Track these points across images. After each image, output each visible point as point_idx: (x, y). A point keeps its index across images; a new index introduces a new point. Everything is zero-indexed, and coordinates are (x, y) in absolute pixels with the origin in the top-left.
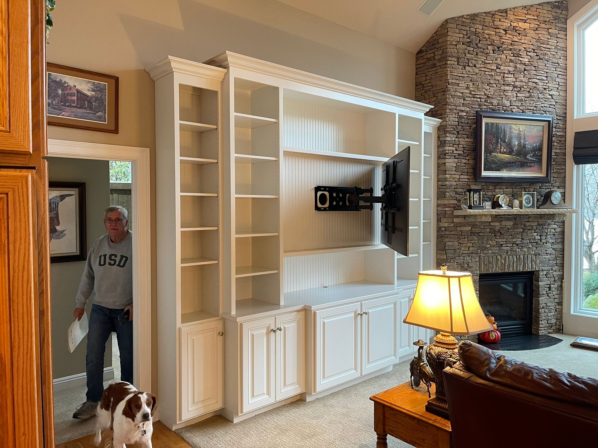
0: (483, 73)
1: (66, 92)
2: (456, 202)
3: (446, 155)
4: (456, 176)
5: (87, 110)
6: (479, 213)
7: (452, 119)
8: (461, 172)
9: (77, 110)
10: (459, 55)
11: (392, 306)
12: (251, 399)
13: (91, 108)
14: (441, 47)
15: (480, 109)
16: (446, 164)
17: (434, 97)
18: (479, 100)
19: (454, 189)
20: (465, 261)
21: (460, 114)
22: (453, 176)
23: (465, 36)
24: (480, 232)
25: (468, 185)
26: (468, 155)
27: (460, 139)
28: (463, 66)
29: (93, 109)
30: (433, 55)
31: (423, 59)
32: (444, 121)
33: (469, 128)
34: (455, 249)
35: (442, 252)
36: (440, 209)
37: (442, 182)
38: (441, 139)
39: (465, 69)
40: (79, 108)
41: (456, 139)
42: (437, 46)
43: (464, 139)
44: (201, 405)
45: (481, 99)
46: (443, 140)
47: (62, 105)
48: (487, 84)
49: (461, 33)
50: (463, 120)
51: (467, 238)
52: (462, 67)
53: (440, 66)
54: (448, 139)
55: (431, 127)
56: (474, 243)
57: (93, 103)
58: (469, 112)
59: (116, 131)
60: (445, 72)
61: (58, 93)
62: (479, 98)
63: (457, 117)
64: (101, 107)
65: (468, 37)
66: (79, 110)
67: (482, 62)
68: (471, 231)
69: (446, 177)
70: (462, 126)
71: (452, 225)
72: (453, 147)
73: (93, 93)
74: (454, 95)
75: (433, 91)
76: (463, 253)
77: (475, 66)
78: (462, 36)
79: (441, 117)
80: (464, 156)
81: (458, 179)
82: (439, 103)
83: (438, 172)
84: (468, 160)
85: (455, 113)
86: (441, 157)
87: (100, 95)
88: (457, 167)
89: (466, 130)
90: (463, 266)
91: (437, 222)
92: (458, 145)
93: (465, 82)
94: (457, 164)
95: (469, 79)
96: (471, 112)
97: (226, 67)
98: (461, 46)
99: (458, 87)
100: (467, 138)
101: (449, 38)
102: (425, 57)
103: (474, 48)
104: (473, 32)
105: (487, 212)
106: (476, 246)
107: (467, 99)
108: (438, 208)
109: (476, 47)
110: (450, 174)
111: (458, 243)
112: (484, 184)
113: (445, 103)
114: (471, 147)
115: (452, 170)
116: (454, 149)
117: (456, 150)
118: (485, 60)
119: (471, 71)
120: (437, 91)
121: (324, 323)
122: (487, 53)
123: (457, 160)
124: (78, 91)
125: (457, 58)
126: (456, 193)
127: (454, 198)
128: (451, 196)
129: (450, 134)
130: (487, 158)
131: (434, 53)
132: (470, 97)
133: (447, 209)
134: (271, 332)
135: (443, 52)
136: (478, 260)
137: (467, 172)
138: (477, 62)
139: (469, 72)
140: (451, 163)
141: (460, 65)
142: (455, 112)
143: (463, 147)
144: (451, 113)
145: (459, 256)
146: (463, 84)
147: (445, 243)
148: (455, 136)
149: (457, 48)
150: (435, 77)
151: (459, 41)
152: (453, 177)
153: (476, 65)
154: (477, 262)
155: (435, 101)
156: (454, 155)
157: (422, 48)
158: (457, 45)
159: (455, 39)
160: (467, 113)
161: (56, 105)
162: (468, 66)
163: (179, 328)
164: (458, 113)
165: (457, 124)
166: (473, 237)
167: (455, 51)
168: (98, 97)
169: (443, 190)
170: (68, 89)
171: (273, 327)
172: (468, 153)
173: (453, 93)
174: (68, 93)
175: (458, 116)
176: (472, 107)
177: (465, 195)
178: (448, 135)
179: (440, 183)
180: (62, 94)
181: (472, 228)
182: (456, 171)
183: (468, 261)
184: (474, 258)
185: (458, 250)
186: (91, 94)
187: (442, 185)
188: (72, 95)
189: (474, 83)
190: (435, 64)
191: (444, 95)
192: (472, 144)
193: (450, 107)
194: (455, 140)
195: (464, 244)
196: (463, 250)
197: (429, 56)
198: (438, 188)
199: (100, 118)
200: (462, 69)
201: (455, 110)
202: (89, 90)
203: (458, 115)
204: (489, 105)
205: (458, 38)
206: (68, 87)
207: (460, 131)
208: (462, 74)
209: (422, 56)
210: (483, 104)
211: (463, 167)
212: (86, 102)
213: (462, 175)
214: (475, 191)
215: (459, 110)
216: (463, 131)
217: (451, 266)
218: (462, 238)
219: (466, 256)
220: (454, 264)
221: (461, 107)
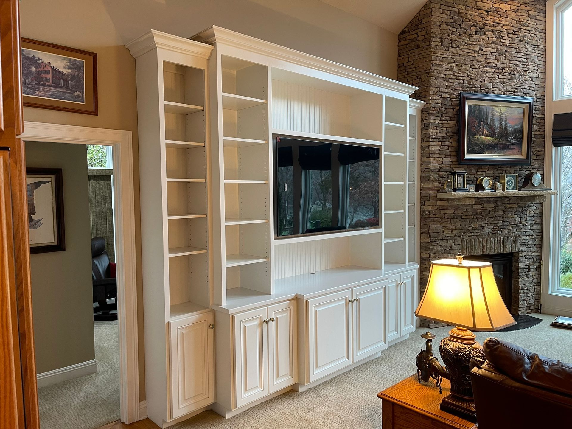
0: (466, 54)
1: (40, 69)
2: (440, 185)
3: (429, 138)
4: (439, 159)
5: (63, 89)
6: (463, 196)
7: (435, 101)
8: (444, 155)
9: (52, 89)
10: (443, 36)
11: (382, 291)
12: (244, 394)
13: (67, 88)
14: (425, 28)
15: (463, 91)
16: (430, 146)
17: (417, 79)
18: (462, 81)
19: (438, 172)
20: (448, 244)
21: (444, 96)
22: (437, 159)
23: (449, 17)
24: (463, 215)
25: (451, 168)
26: (451, 137)
27: (444, 121)
28: (447, 47)
29: (69, 88)
30: (416, 36)
31: (406, 40)
32: (428, 103)
33: (452, 110)
34: (439, 233)
35: (426, 235)
36: (423, 192)
37: (426, 165)
38: (425, 121)
39: (449, 51)
40: (54, 87)
41: (440, 121)
42: (420, 27)
43: (447, 121)
44: (192, 402)
45: (464, 81)
46: (427, 122)
47: (36, 84)
48: (470, 66)
49: (444, 13)
50: (446, 103)
51: (451, 221)
52: (445, 48)
53: (423, 47)
54: (432, 121)
55: (415, 109)
56: (457, 226)
57: (70, 82)
58: (452, 94)
59: (95, 112)
60: (429, 53)
61: (31, 71)
62: (462, 80)
63: (440, 99)
64: (79, 86)
65: (451, 17)
66: (54, 90)
67: (465, 43)
68: (454, 214)
69: (430, 160)
70: (446, 108)
71: (436, 208)
72: (437, 129)
73: (70, 71)
74: (438, 77)
75: (416, 73)
76: (446, 236)
77: (458, 47)
78: (445, 16)
79: (425, 99)
80: (447, 139)
81: (441, 162)
82: (423, 85)
83: (421, 155)
84: (452, 143)
85: (439, 95)
86: (425, 140)
87: (77, 73)
88: (440, 150)
89: (449, 113)
90: (446, 248)
91: (421, 205)
92: (442, 127)
93: (448, 64)
94: (440, 146)
95: (452, 61)
96: (454, 94)
97: (213, 44)
98: (444, 26)
99: (442, 69)
100: (450, 120)
101: (433, 18)
102: (408, 38)
103: (457, 29)
104: (456, 12)
105: (471, 195)
106: (459, 229)
107: (450, 80)
108: (421, 191)
109: (459, 28)
110: (433, 157)
111: (441, 226)
112: (466, 167)
113: (429, 85)
114: (453, 129)
115: (435, 153)
116: (438, 131)
117: (440, 132)
118: (468, 41)
119: (455, 52)
120: (420, 73)
121: (316, 311)
122: (470, 34)
123: (440, 143)
124: (53, 69)
125: (441, 39)
126: (440, 176)
127: (437, 181)
128: (435, 179)
129: (434, 116)
130: (469, 140)
131: (417, 34)
132: (453, 79)
133: (431, 192)
134: (264, 323)
135: (427, 32)
136: (460, 243)
137: (451, 155)
138: (460, 43)
139: (453, 53)
140: (434, 145)
141: (444, 46)
143: (447, 130)
144: (434, 96)
146: (446, 66)
147: (429, 226)
148: (439, 118)
149: (441, 29)
150: (418, 58)
151: (443, 22)
152: (437, 160)
153: (460, 46)
154: (460, 244)
155: (418, 83)
156: (438, 137)
157: (404, 29)
158: (441, 25)
159: (438, 19)
160: (450, 95)
161: (29, 84)
162: (452, 47)
163: (168, 322)
164: (442, 95)
165: (441, 106)
166: (456, 219)
167: (439, 32)
168: (74, 75)
169: (426, 173)
170: (42, 67)
171: (265, 318)
172: (451, 136)
173: (437, 75)
174: (42, 71)
176: (455, 89)
177: (448, 178)
178: (432, 117)
179: (423, 166)
180: (36, 71)
181: (455, 211)
182: (439, 154)
183: (451, 244)
184: (457, 241)
185: (441, 233)
186: (67, 71)
187: (425, 169)
188: (47, 72)
189: (457, 65)
190: (418, 45)
191: (428, 77)
192: (456, 126)
193: (433, 89)
194: (438, 123)
195: (448, 227)
196: (446, 233)
197: (412, 37)
198: (422, 171)
199: (77, 98)
200: (445, 50)
201: (439, 92)
202: (65, 68)
203: (442, 97)
204: (472, 87)
205: (442, 18)
206: (42, 64)
207: (444, 113)
208: (446, 55)
209: (405, 37)
210: (466, 86)
211: (446, 150)
212: (62, 81)
213: (445, 157)
214: (459, 174)
215: (443, 92)
216: (447, 113)
217: (434, 250)
218: (445, 221)
219: (449, 239)
220: (438, 247)
221: (444, 89)
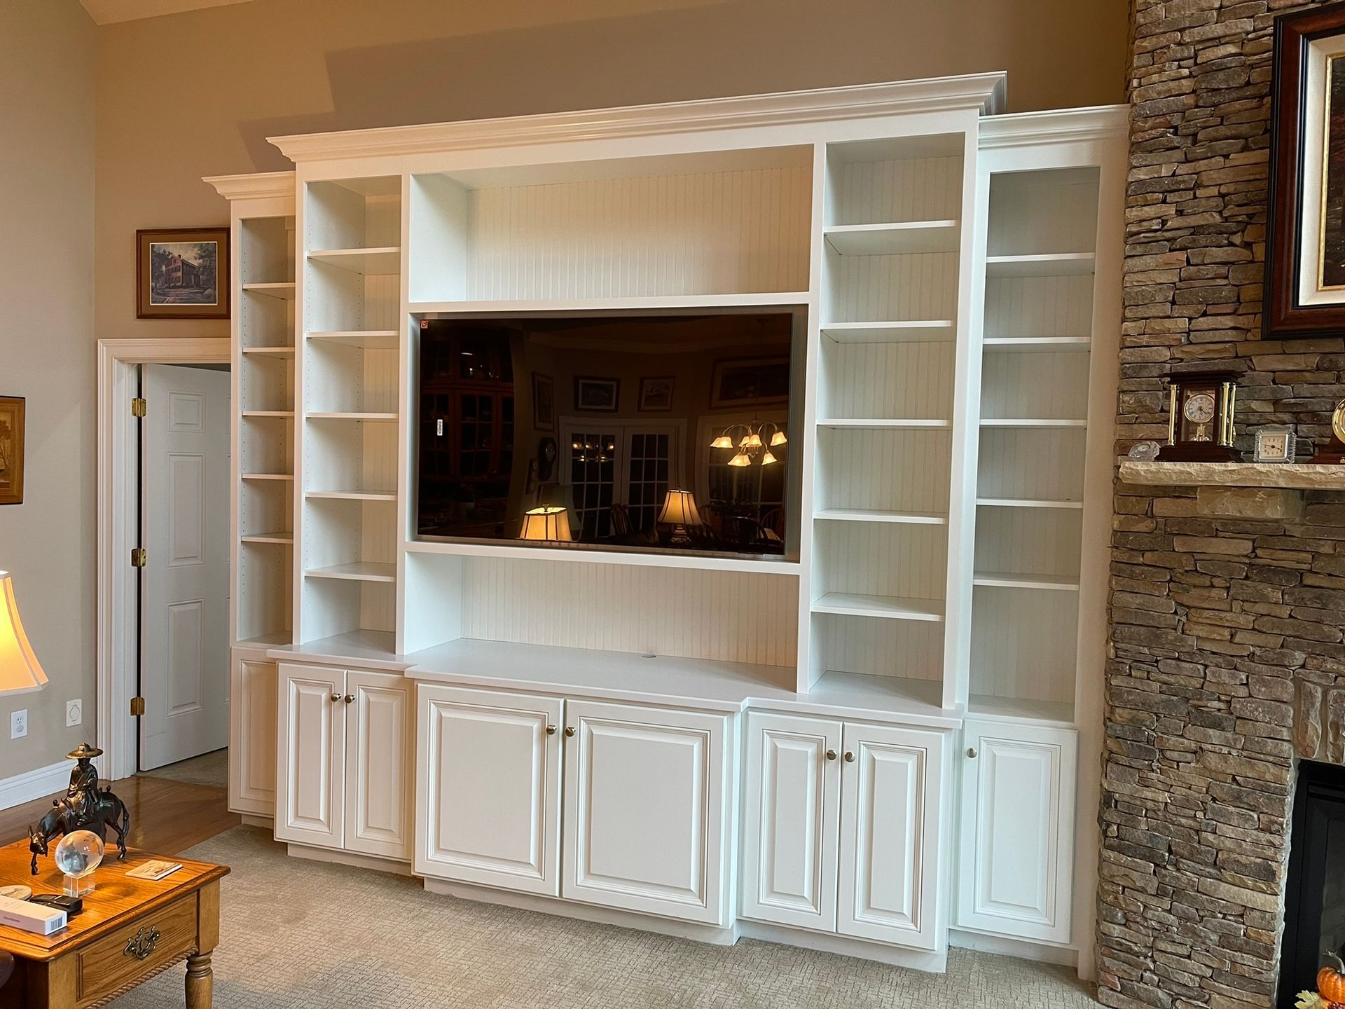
1: (171, 267)
4: (1168, 323)
5: (193, 288)
8: (1202, 303)
9: (182, 291)
11: (693, 743)
13: (198, 286)
20: (1213, 688)
21: (1207, 55)
22: (1157, 325)
24: (1310, 571)
25: (1237, 357)
26: (1244, 224)
27: (1204, 162)
29: (200, 286)
34: (1158, 628)
40: (185, 288)
41: (1182, 166)
43: (1226, 157)
47: (167, 287)
50: (1219, 81)
51: (1228, 589)
56: (1267, 615)
57: (200, 277)
58: (1251, 35)
59: (227, 314)
61: (162, 271)
63: (1187, 74)
64: (211, 280)
66: (185, 291)
68: (1247, 561)
70: (1215, 106)
72: (1164, 201)
73: (201, 261)
76: (1197, 650)
80: (1222, 233)
81: (1183, 336)
84: (1247, 246)
85: (1179, 60)
87: (209, 262)
88: (1179, 285)
89: (1234, 120)
90: (1196, 702)
94: (1180, 271)
100: (1239, 151)
110: (1142, 319)
111: (1173, 602)
114: (1251, 187)
115: (1152, 302)
116: (1172, 210)
117: (1180, 213)
121: (441, 717)
123: (1182, 256)
124: (184, 263)
128: (1143, 405)
129: (1151, 152)
136: (1286, 697)
137: (1238, 302)
140: (1151, 270)
142: (1179, 56)
143: (1222, 196)
144: (1155, 68)
145: (1178, 659)
148: (1178, 155)
152: (1153, 329)
154: (1283, 702)
156: (1168, 234)
160: (1241, 41)
161: (160, 289)
164: (1196, 57)
165: (1190, 101)
166: (1261, 586)
168: (206, 266)
170: (173, 263)
172: (1244, 218)
174: (173, 269)
175: (1195, 68)
180: (166, 270)
181: (1254, 549)
182: (1175, 301)
183: (1228, 688)
184: (1266, 683)
185: (1168, 633)
186: (198, 263)
188: (177, 270)
193: (1148, 44)
194: (1173, 175)
195: (1208, 614)
196: (1199, 638)
199: (210, 298)
201: (1179, 48)
202: (195, 258)
203: (1196, 64)
206: (172, 260)
207: (1202, 128)
211: (1212, 283)
212: (193, 276)
213: (1204, 314)
215: (1199, 42)
216: (1222, 124)
217: (1129, 693)
218: (1195, 586)
219: (1217, 665)
220: (1149, 686)
221: (1207, 28)
